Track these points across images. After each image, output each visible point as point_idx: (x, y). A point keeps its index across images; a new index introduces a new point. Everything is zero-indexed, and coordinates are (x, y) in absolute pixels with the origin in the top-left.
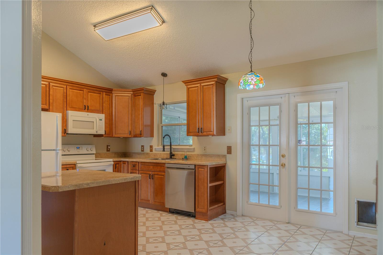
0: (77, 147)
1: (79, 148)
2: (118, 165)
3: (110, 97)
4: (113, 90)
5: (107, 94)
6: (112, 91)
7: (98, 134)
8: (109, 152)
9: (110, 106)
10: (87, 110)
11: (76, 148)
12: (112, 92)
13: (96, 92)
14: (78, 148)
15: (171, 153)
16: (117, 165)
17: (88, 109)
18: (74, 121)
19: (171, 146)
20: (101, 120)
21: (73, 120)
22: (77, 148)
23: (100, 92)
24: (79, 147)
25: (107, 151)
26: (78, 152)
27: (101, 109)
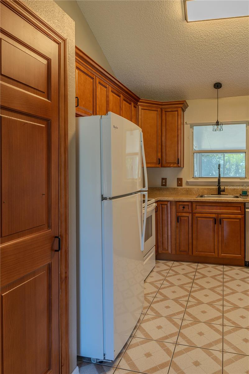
4: (140, 100)
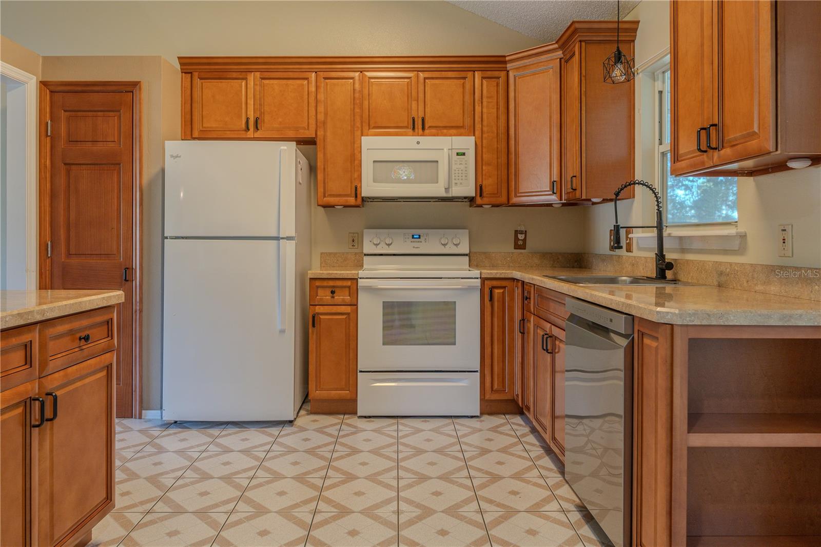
0: (413, 236)
1: (419, 238)
2: (503, 293)
3: (498, 85)
5: (489, 74)
6: (505, 62)
7: (450, 195)
8: (522, 251)
9: (498, 109)
10: (420, 131)
11: (411, 237)
12: (506, 67)
13: (450, 74)
14: (415, 236)
15: (660, 256)
16: (497, 291)
17: (423, 129)
18: (376, 164)
19: (660, 227)
20: (464, 154)
21: (374, 162)
22: (413, 238)
23: (462, 74)
24: (420, 236)
25: (515, 249)
26: (414, 247)
27: (468, 121)
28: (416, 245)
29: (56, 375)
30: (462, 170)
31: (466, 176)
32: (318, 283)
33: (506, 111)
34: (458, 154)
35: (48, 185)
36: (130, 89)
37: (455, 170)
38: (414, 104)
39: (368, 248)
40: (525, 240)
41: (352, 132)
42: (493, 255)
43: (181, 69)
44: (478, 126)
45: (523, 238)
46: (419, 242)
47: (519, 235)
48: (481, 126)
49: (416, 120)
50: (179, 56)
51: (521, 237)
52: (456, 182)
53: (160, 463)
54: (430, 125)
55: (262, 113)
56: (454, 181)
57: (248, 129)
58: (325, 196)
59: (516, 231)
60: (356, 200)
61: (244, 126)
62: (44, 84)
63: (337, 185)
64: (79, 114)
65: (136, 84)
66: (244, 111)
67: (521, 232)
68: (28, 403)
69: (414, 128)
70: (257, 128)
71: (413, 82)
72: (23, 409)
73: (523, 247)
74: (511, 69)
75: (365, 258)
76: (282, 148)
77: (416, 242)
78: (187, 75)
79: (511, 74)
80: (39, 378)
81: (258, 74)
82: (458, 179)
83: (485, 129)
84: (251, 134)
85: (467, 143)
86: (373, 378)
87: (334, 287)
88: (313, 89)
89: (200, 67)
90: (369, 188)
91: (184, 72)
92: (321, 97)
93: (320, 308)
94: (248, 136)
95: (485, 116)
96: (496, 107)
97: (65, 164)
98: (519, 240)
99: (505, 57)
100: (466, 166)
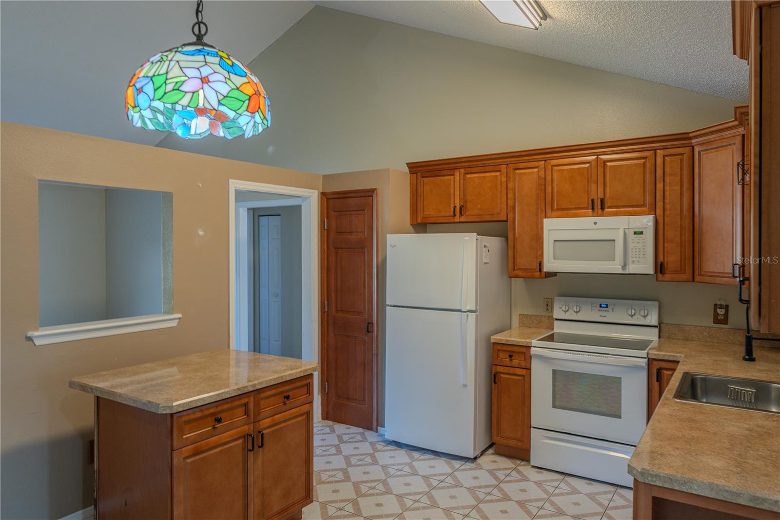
0: (601, 305)
1: (607, 307)
3: (682, 161)
4: (690, 135)
5: (671, 151)
6: (689, 139)
7: (627, 272)
8: (724, 326)
10: (600, 211)
11: (599, 306)
12: (691, 143)
13: (630, 155)
14: (602, 306)
17: (602, 208)
18: (555, 243)
20: (642, 233)
21: (555, 241)
22: (601, 307)
23: (643, 154)
24: (607, 305)
25: (714, 323)
26: (601, 316)
28: (603, 314)
29: (266, 420)
30: (639, 249)
31: (644, 254)
32: (499, 347)
33: (692, 188)
34: (635, 233)
35: (326, 262)
36: (370, 194)
37: (632, 249)
38: (593, 186)
39: (557, 313)
40: (726, 314)
41: (537, 215)
42: (688, 328)
43: (410, 171)
44: (660, 204)
45: (723, 313)
46: (606, 311)
47: (718, 309)
48: (662, 204)
49: (595, 201)
50: (407, 162)
51: (721, 312)
52: (633, 260)
53: (368, 473)
54: (609, 205)
55: (465, 202)
56: (631, 260)
57: (455, 215)
58: (514, 270)
59: (716, 305)
60: (541, 274)
61: (452, 213)
62: (323, 194)
63: (524, 261)
64: (343, 213)
65: (373, 191)
66: (452, 200)
67: (721, 307)
68: (246, 436)
69: (593, 209)
70: (461, 214)
71: (593, 166)
72: (243, 442)
73: (725, 321)
74: (696, 145)
75: (556, 322)
76: (466, 238)
77: (604, 311)
78: (414, 175)
79: (697, 149)
80: (254, 422)
81: (462, 170)
82: (636, 257)
83: (668, 207)
84: (457, 219)
85: (646, 222)
86: (546, 435)
87: (513, 352)
88: (504, 179)
89: (422, 169)
90: (549, 265)
91: (411, 173)
92: (510, 185)
93: (500, 368)
94: (456, 221)
95: (667, 193)
96: (679, 184)
97: (335, 248)
98: (718, 314)
99: (688, 133)
100: (644, 244)
